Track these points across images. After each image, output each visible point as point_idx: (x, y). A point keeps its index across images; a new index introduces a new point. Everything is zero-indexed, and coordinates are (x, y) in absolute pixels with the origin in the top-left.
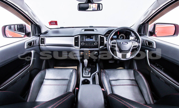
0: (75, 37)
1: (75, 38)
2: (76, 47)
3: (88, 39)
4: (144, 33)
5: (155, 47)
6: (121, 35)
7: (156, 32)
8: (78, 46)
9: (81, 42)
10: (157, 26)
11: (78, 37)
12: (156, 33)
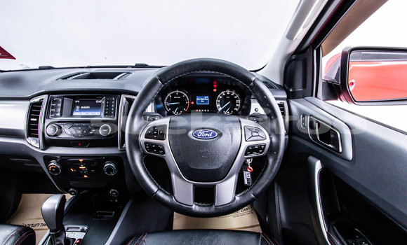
1: (32, 104)
4: (304, 86)
5: (350, 155)
6: (226, 95)
7: (352, 84)
10: (353, 65)
11: (40, 103)
12: (351, 88)
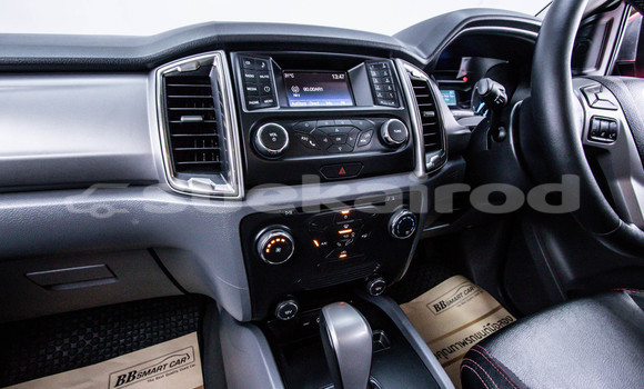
0: (168, 68)
1: (169, 79)
2: (200, 184)
3: (304, 95)
8: (217, 168)
9: (247, 122)
11: (203, 75)
